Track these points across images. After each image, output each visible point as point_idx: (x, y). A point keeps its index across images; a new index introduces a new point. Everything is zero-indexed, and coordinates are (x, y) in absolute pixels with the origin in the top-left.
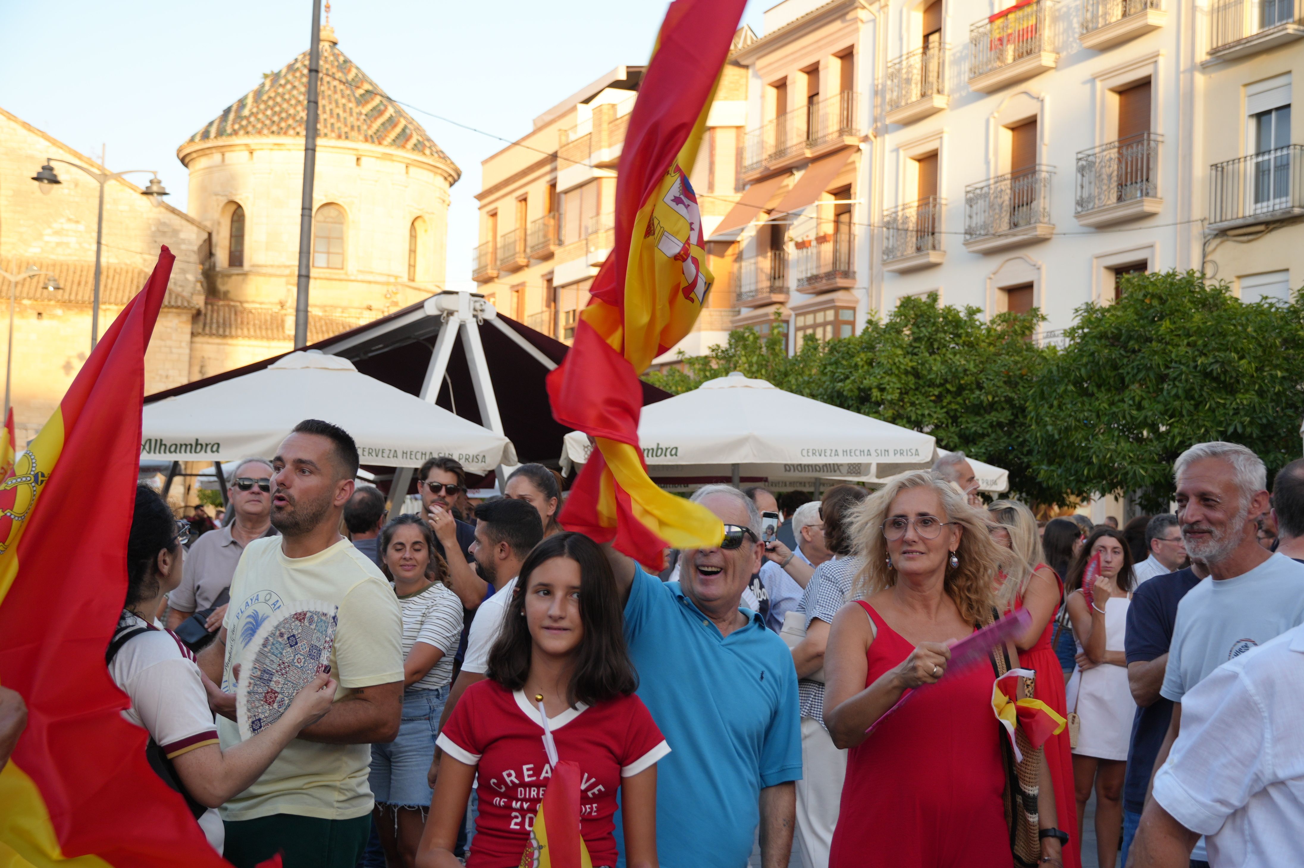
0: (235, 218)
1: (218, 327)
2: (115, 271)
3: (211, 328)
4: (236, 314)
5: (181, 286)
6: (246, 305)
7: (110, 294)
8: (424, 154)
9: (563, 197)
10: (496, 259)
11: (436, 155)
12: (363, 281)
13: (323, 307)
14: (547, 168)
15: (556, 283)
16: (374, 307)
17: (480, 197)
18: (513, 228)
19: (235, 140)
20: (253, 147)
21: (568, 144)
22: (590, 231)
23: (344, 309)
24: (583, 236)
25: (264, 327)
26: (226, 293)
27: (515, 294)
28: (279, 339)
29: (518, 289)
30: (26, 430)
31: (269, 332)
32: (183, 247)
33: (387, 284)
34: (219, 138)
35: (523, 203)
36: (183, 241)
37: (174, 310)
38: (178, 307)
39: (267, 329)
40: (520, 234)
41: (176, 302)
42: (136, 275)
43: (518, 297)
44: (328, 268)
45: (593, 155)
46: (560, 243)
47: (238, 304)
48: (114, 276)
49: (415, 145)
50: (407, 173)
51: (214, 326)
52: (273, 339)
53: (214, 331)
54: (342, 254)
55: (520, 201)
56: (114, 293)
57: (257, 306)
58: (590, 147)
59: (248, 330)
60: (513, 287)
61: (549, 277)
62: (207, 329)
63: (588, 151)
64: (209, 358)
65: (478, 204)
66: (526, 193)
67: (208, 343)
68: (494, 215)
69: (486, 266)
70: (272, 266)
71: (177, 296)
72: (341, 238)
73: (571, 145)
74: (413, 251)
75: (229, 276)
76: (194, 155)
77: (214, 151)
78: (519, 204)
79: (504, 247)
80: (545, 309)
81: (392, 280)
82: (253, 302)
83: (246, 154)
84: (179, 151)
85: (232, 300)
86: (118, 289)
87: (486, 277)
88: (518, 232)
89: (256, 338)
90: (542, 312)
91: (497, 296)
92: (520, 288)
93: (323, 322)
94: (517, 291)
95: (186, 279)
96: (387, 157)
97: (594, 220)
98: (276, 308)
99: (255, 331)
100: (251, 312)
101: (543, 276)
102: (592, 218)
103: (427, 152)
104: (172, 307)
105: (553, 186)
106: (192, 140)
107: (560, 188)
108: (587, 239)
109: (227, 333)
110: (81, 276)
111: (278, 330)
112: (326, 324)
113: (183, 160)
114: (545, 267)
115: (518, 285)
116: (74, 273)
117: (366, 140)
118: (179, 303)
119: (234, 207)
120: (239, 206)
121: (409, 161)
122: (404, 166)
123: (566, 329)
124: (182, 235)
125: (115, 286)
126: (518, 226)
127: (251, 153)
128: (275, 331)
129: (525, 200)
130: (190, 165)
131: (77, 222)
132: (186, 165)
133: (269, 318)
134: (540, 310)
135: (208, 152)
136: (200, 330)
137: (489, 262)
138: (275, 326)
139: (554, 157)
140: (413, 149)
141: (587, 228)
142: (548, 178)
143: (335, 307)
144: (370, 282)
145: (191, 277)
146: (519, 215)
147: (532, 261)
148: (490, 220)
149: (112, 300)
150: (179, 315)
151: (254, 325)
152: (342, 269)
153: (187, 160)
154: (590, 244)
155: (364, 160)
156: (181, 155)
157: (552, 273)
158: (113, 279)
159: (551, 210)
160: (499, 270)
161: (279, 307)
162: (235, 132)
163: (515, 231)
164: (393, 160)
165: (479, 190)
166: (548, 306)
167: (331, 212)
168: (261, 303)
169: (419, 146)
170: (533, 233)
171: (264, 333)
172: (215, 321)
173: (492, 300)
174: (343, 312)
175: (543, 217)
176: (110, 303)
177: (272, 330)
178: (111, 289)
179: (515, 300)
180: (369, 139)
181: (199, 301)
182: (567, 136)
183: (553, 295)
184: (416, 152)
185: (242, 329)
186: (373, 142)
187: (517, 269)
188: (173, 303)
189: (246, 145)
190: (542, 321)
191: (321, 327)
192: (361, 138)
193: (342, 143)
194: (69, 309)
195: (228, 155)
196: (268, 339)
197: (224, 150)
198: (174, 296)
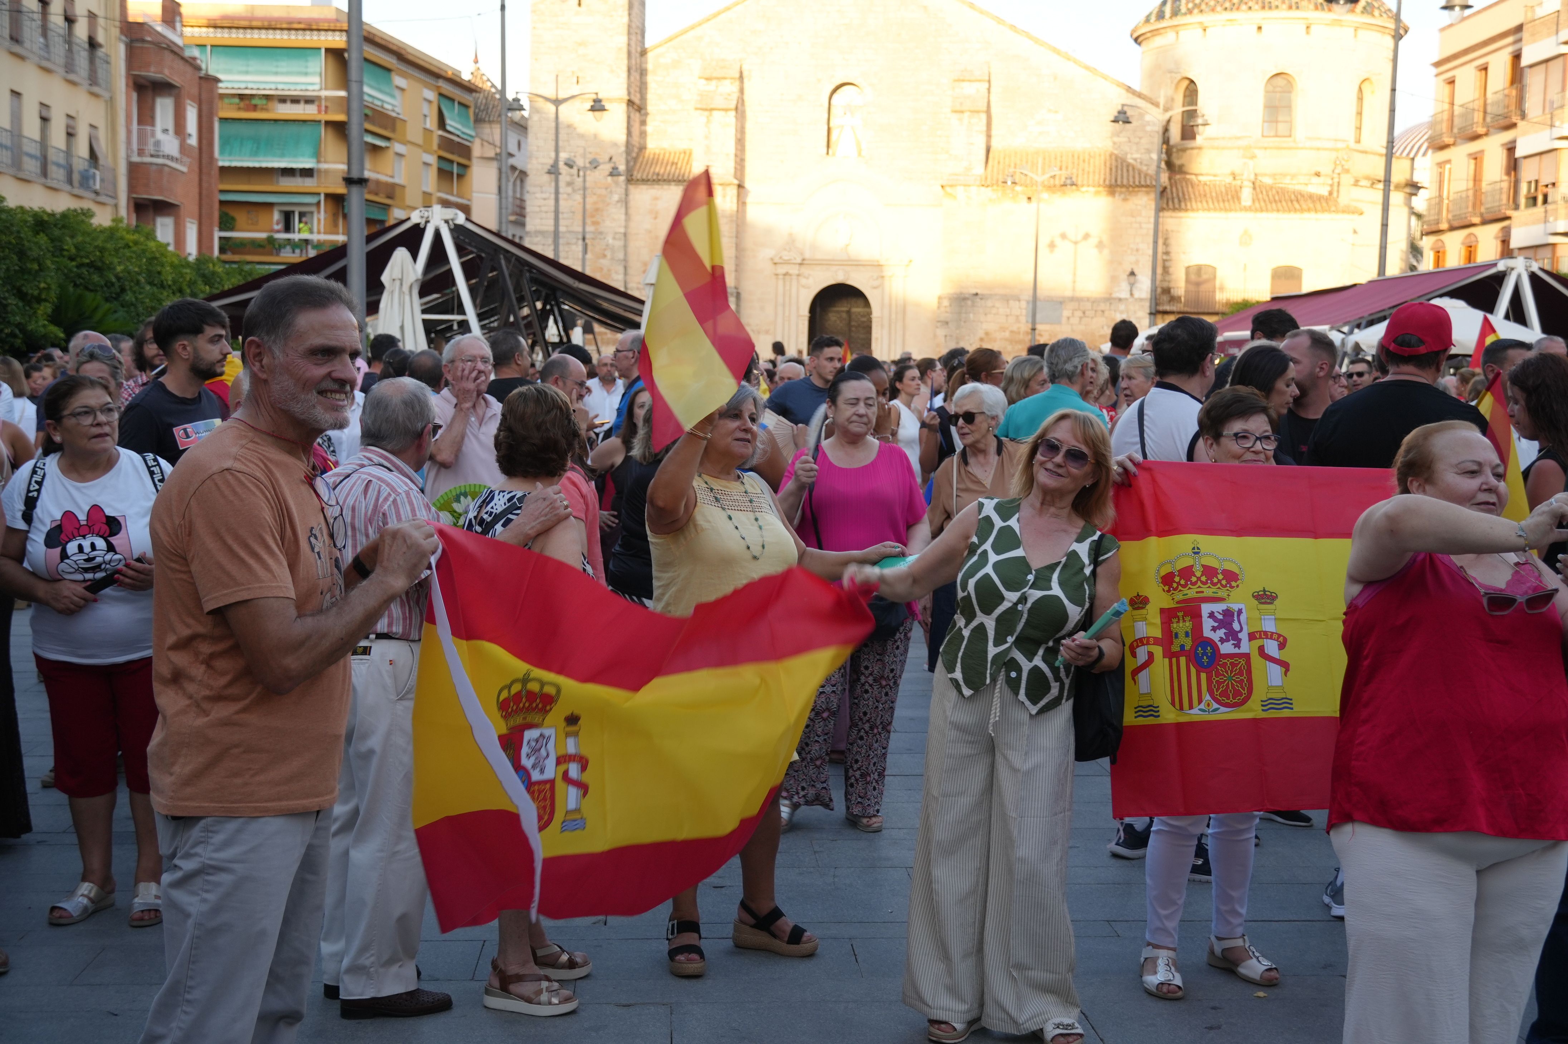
0: (1188, 93)
1: (1180, 201)
2: (1089, 155)
3: (1173, 202)
4: (1192, 187)
5: (1146, 165)
6: (1201, 178)
7: (1088, 178)
8: (1373, 16)
9: (1527, 71)
10: (1452, 127)
11: (1385, 15)
12: (1311, 149)
13: (1273, 176)
14: (1510, 39)
15: (1519, 153)
16: (1322, 173)
17: (1437, 64)
18: (1471, 99)
19: (1188, 19)
20: (1206, 25)
21: (1535, 20)
22: (1555, 106)
23: (1293, 176)
24: (1547, 111)
25: (1220, 199)
26: (1181, 167)
27: (1473, 162)
28: (1236, 210)
29: (1477, 158)
30: (1019, 301)
31: (1227, 204)
32: (1148, 128)
33: (1336, 150)
34: (1174, 18)
35: (1483, 72)
36: (1148, 123)
37: (1144, 189)
38: (1147, 186)
39: (1224, 201)
40: (1479, 104)
41: (1146, 181)
42: (1108, 158)
43: (1476, 164)
44: (1276, 136)
45: (1560, 33)
46: (1523, 116)
47: (1193, 177)
48: (1089, 160)
49: (1364, 8)
50: (1355, 36)
51: (1176, 201)
52: (1231, 210)
53: (1177, 206)
54: (1290, 122)
55: (1481, 70)
56: (1091, 176)
57: (1212, 178)
58: (1557, 24)
59: (1207, 202)
60: (1470, 155)
61: (1509, 146)
62: (1170, 203)
63: (1555, 28)
64: (1172, 231)
65: (1434, 71)
66: (1487, 63)
67: (1172, 217)
68: (1452, 82)
69: (1441, 134)
70: (1223, 138)
71: (1146, 175)
72: (1289, 107)
73: (1537, 22)
74: (1360, 113)
75: (1184, 150)
76: (1149, 35)
77: (1168, 30)
78: (1478, 73)
79: (1463, 116)
80: (1505, 178)
81: (1340, 145)
82: (1207, 175)
83: (1201, 31)
84: (1133, 31)
85: (1186, 173)
86: (1094, 172)
87: (1443, 144)
88: (1477, 102)
89: (1215, 209)
90: (1501, 181)
91: (1453, 162)
92: (1478, 156)
93: (1274, 191)
94: (1476, 159)
95: (1151, 158)
96: (1337, 22)
97: (1560, 95)
98: (1229, 179)
99: (1213, 203)
100: (1206, 184)
101: (1503, 145)
102: (1558, 93)
103: (1376, 13)
104: (1143, 186)
105: (1517, 57)
106: (1147, 20)
107: (1525, 61)
108: (1552, 114)
109: (1189, 207)
110: (1061, 161)
111: (1234, 202)
112: (1278, 193)
113: (1136, 40)
114: (1507, 136)
115: (1476, 153)
116: (1056, 159)
117: (1316, 8)
118: (1148, 183)
119: (1186, 82)
120: (1192, 82)
121: (1357, 25)
122: (1352, 30)
123: (1527, 198)
124: (1148, 118)
125: (1091, 170)
126: (1477, 96)
127: (1205, 30)
128: (1231, 202)
129: (1486, 69)
130: (1144, 44)
131: (1056, 112)
132: (1139, 44)
133: (1223, 189)
134: (1498, 179)
135: (1162, 31)
136: (1165, 206)
137: (1444, 130)
138: (1230, 197)
139: (1519, 28)
140: (1362, 12)
141: (1552, 103)
142: (1511, 49)
143: (1284, 175)
144: (1318, 149)
145: (1155, 156)
146: (1478, 84)
147: (1491, 130)
148: (1447, 88)
149: (1091, 182)
150: (1148, 193)
151: (1212, 198)
152: (1290, 136)
153: (1140, 40)
154: (1555, 119)
155: (1313, 28)
156: (1135, 35)
157: (1514, 141)
158: (1089, 163)
159: (1513, 82)
160: (1455, 138)
161: (1231, 178)
162: (1190, 12)
163: (1474, 101)
164: (1342, 26)
165: (1436, 59)
166: (1508, 173)
167: (1280, 81)
168: (1215, 176)
169: (1368, 8)
170: (1493, 104)
171: (1221, 204)
172: (1175, 195)
173: (1448, 166)
174: (1292, 179)
175: (1504, 89)
176: (1089, 186)
177: (1228, 201)
178: (1089, 172)
179: (1472, 167)
180: (1319, 7)
181: (1164, 178)
182: (1533, 11)
183: (1513, 165)
184: (1365, 15)
185: (1201, 202)
186: (1323, 9)
187: (1476, 137)
188: (1143, 183)
189: (1200, 23)
190: (1501, 189)
191: (1273, 196)
192: (1312, 6)
193: (1294, 13)
194: (1054, 192)
195: (1181, 33)
196: (1226, 210)
197: (1178, 28)
198: (1142, 176)
